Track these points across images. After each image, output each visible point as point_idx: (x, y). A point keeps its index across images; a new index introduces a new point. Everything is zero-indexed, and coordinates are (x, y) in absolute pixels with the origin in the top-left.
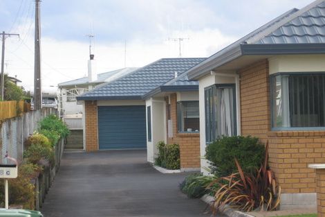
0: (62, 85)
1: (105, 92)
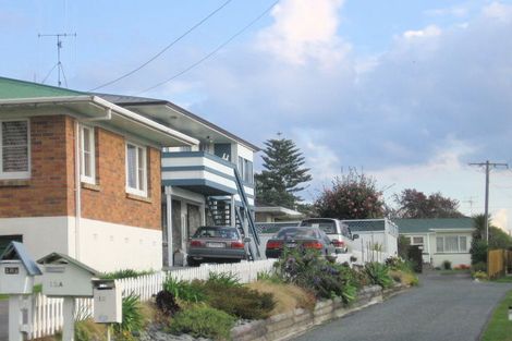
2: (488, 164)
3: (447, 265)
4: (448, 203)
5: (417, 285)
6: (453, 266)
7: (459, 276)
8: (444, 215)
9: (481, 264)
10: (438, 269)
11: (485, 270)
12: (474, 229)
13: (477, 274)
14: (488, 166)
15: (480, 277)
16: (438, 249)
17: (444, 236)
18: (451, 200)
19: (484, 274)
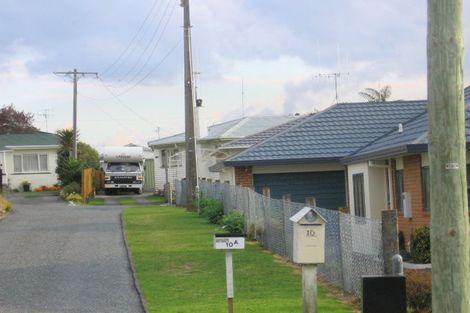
0: (155, 143)
1: (263, 154)
2: (75, 72)
3: (26, 187)
4: (21, 117)
5: (13, 212)
6: (33, 187)
7: (46, 198)
8: (17, 131)
9: (74, 185)
10: (16, 191)
11: (79, 192)
12: (58, 146)
13: (71, 196)
14: (75, 75)
15: (75, 200)
16: (16, 169)
17: (21, 154)
18: (25, 113)
19: (78, 197)
